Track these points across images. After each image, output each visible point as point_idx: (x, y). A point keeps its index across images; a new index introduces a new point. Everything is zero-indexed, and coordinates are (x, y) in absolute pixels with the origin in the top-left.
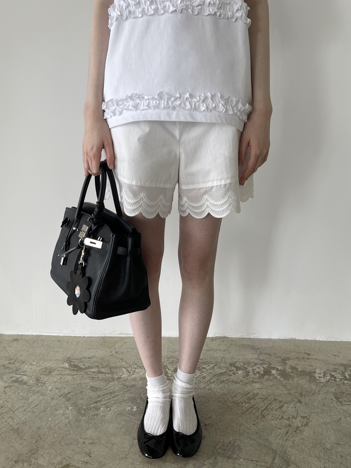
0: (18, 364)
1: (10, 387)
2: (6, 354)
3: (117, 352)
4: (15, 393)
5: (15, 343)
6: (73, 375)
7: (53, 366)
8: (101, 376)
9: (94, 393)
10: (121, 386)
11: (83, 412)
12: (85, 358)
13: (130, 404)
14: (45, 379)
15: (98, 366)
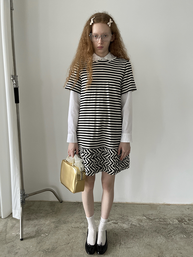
0: (126, 217)
1: (132, 227)
2: (118, 213)
3: (160, 212)
4: (136, 230)
5: (117, 207)
6: (151, 222)
7: (140, 218)
8: (162, 222)
9: (165, 230)
10: (173, 227)
11: (167, 238)
12: (149, 214)
13: (182, 234)
14: (142, 224)
15: (157, 218)
